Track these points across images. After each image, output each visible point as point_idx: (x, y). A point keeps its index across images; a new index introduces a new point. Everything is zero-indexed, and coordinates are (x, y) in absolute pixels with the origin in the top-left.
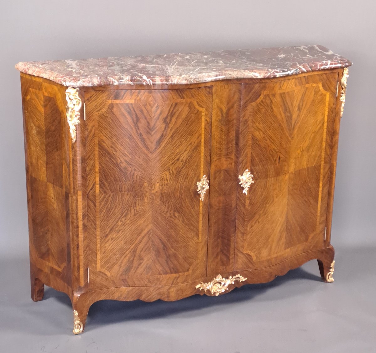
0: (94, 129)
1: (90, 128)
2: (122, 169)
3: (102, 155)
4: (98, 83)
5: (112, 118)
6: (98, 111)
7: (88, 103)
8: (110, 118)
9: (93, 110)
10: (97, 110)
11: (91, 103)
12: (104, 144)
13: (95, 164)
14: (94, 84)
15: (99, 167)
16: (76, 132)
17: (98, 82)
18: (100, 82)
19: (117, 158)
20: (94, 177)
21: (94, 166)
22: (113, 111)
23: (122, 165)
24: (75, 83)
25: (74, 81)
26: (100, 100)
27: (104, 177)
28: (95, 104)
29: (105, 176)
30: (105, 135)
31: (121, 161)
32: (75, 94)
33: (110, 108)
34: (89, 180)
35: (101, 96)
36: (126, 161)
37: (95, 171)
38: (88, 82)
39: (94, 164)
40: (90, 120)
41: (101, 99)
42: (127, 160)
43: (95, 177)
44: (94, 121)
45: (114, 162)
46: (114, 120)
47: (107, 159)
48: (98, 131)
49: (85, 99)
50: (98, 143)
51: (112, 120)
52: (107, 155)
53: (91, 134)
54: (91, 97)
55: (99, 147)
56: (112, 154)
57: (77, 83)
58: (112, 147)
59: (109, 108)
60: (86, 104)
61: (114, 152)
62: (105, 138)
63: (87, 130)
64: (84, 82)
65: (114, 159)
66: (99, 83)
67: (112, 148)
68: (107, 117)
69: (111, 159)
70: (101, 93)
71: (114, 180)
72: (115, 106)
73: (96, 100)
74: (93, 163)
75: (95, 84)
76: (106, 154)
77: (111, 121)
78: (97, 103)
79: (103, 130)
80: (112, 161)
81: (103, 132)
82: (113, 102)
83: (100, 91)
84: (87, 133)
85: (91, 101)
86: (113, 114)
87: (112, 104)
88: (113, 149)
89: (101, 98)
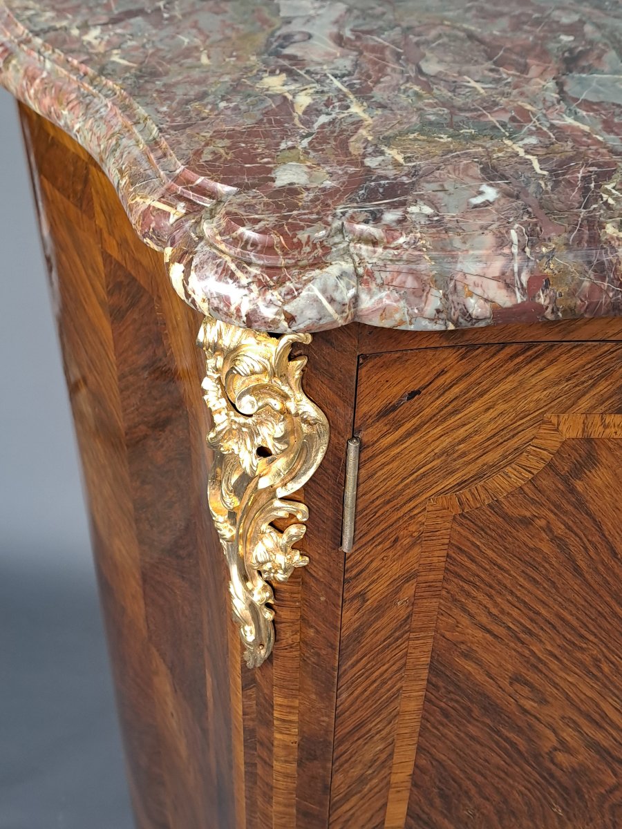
0: (409, 590)
1: (377, 591)
2: (558, 773)
3: (446, 714)
4: (504, 299)
5: (560, 529)
6: (462, 484)
7: (390, 439)
8: (549, 529)
9: (416, 481)
10: (452, 481)
11: (409, 434)
12: (470, 666)
13: (391, 755)
14: (465, 313)
15: (416, 766)
16: (269, 615)
17: (509, 286)
18: (530, 291)
19: (540, 727)
20: (380, 804)
21: (385, 762)
22: (579, 485)
23: (561, 757)
24: (274, 295)
25: (270, 269)
26: (491, 414)
27: (438, 801)
28: (446, 441)
29: (443, 796)
30: (484, 619)
31: (562, 742)
32: (278, 372)
33: (565, 468)
34: (348, 821)
35: (506, 386)
36: (594, 745)
37: (389, 783)
38: (410, 282)
39: (383, 756)
40: (388, 544)
41: (501, 407)
42: (605, 743)
43: (385, 805)
44: (417, 550)
45: (512, 744)
46: (572, 541)
47: (472, 730)
48: (434, 603)
49: (363, 409)
50: (426, 660)
51: (555, 539)
52: (476, 712)
53: (386, 623)
54: (412, 395)
55: (429, 681)
56: (513, 707)
57: (291, 295)
58: (516, 679)
59: (550, 466)
60: (361, 449)
61: (528, 704)
62: (480, 634)
63: (356, 603)
64: (363, 278)
65: (520, 731)
66: (519, 298)
67: (518, 686)
68: (527, 522)
69: (498, 732)
70: (511, 365)
71: (499, 813)
72: (604, 455)
73: (455, 412)
74: (382, 751)
75: (476, 307)
76: (470, 711)
77: (546, 548)
78: (462, 432)
79: (474, 593)
80: (507, 739)
81: (472, 607)
82: (597, 432)
83: (508, 350)
84: (350, 617)
85: (415, 421)
86: (581, 504)
87: (589, 440)
88: (526, 691)
89: (505, 397)
